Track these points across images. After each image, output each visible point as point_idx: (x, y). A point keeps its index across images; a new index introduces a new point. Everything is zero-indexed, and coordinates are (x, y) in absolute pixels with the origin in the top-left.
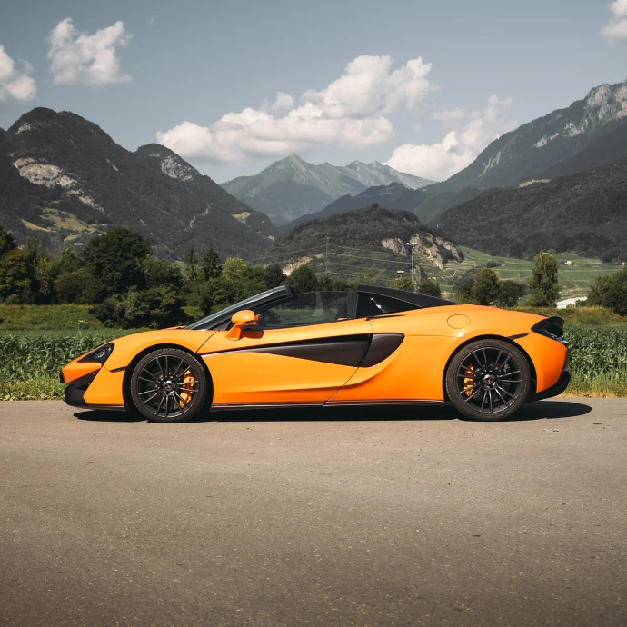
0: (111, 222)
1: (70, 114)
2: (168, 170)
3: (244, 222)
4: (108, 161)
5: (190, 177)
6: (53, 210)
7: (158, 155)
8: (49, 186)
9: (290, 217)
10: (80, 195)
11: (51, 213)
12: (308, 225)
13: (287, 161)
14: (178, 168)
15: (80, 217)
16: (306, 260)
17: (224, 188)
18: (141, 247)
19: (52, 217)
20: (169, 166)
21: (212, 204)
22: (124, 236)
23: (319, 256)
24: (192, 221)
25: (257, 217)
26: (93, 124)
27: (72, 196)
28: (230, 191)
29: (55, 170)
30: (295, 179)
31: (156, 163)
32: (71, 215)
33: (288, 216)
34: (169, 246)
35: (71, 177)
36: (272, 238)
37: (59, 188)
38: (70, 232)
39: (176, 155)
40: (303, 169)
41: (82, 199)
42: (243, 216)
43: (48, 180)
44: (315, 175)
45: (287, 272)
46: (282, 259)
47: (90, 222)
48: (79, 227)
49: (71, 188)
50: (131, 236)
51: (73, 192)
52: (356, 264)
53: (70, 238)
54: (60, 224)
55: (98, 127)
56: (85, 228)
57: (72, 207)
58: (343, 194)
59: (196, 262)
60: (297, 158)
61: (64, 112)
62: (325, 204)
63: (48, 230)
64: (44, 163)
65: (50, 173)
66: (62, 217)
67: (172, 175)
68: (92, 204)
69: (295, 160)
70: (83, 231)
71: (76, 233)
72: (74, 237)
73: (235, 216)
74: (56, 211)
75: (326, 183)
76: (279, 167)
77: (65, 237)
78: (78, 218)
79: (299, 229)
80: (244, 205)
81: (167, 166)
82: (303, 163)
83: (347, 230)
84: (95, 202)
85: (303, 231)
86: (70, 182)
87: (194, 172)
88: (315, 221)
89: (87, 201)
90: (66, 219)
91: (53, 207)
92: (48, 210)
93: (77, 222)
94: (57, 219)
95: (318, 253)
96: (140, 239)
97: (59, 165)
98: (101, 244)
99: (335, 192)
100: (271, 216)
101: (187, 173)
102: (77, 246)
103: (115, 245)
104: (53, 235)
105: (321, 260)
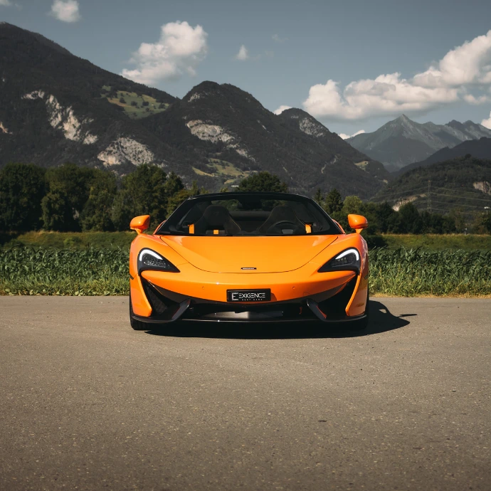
0: (261, 170)
1: (230, 86)
2: (305, 128)
3: (364, 169)
4: (259, 122)
5: (322, 134)
6: (216, 160)
7: (298, 117)
8: (213, 141)
9: (401, 165)
10: (237, 148)
11: (215, 162)
12: (414, 171)
13: (398, 121)
14: (312, 127)
15: (237, 166)
16: (412, 199)
17: (349, 142)
18: (279, 188)
19: (215, 165)
20: (305, 125)
21: (339, 155)
22: (266, 180)
23: (423, 196)
24: (323, 169)
25: (375, 166)
26: (247, 93)
27: (231, 149)
28: (353, 145)
29: (218, 129)
30: (405, 135)
31: (296, 123)
32: (230, 164)
33: (396, 164)
34: (305, 187)
35: (230, 135)
36: (385, 181)
37: (221, 143)
38: (229, 177)
39: (311, 117)
40: (411, 127)
41: (238, 151)
42: (363, 164)
43: (213, 137)
44: (420, 132)
45: (397, 209)
46: (393, 198)
47: (245, 169)
48: (236, 173)
49: (230, 143)
50: (271, 179)
51: (232, 146)
52: (452, 202)
53: (229, 181)
54: (222, 171)
55: (251, 95)
56: (240, 174)
57: (229, 156)
58: (443, 146)
59: (322, 199)
60: (407, 118)
61: (225, 84)
62: (428, 154)
63: (212, 175)
64: (210, 124)
65: (214, 131)
66: (223, 165)
67: (308, 132)
68: (246, 156)
69: (405, 120)
70: (239, 176)
71: (233, 177)
72: (232, 181)
73: (357, 164)
74: (219, 161)
75: (429, 138)
76: (392, 125)
77: (225, 181)
78: (235, 166)
79: (408, 174)
80: (364, 155)
81: (304, 125)
82: (411, 122)
83: (446, 175)
84: (248, 154)
85: (410, 176)
86: (229, 138)
87: (325, 130)
88: (420, 168)
89: (242, 153)
90: (226, 167)
91: (216, 157)
92: (213, 160)
93: (234, 169)
94: (219, 167)
95: (423, 192)
96: (278, 181)
97: (221, 125)
98: (248, 185)
99: (437, 145)
100: (385, 164)
101: (319, 131)
102: (234, 188)
103: (259, 185)
104: (216, 179)
105: (424, 199)
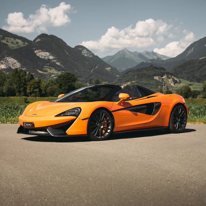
0: (66, 71)
1: (53, 35)
2: (84, 54)
3: (109, 71)
4: (65, 51)
5: (91, 56)
6: (47, 67)
7: (81, 49)
8: (46, 59)
9: (124, 69)
10: (56, 62)
11: (47, 68)
12: (130, 72)
13: (123, 51)
14: (87, 53)
15: (56, 69)
16: (129, 83)
17: (102, 59)
18: (74, 79)
19: (47, 69)
20: (85, 52)
21: (99, 65)
22: (69, 75)
23: (133, 82)
24: (92, 70)
25: (113, 69)
26: (60, 39)
27: (54, 62)
28: (104, 60)
29: (48, 54)
30: (126, 57)
31: (81, 52)
32: (53, 68)
33: (123, 69)
34: (85, 78)
35: (53, 56)
36: (118, 76)
37: (49, 59)
38: (52, 74)
39: (87, 49)
40: (128, 53)
41: (56, 63)
42: (108, 69)
43: (46, 57)
44: (132, 56)
45: (122, 87)
46: (121, 83)
47: (59, 71)
48: (55, 72)
49: (53, 60)
50: (71, 75)
51: (54, 61)
52: (145, 84)
53: (53, 76)
54: (49, 71)
55: (62, 40)
56: (57, 72)
57: (53, 65)
58: (141, 61)
59: (92, 83)
60: (127, 50)
61: (51, 35)
62: (136, 65)
63: (46, 73)
64: (45, 51)
65: (46, 55)
66: (50, 69)
67: (86, 55)
68: (60, 65)
69: (126, 51)
70: (57, 73)
71: (55, 74)
72: (54, 75)
73: (106, 69)
74: (48, 67)
75: (136, 58)
76: (121, 53)
77: (51, 75)
78: (55, 69)
79: (127, 73)
80: (109, 65)
81: (84, 52)
82: (128, 51)
83: (143, 73)
84: (61, 64)
85: (128, 74)
86: (53, 57)
87: (93, 54)
88: (132, 70)
89: (58, 64)
90: (51, 69)
91: (47, 65)
92: (46, 67)
93: (55, 70)
94: (48, 70)
95: (133, 81)
96: (74, 76)
97: (49, 52)
98: (61, 78)
99: (139, 61)
100: (118, 69)
101: (90, 55)
102: (55, 78)
103: (66, 78)
104: (47, 75)
105: (134, 83)
